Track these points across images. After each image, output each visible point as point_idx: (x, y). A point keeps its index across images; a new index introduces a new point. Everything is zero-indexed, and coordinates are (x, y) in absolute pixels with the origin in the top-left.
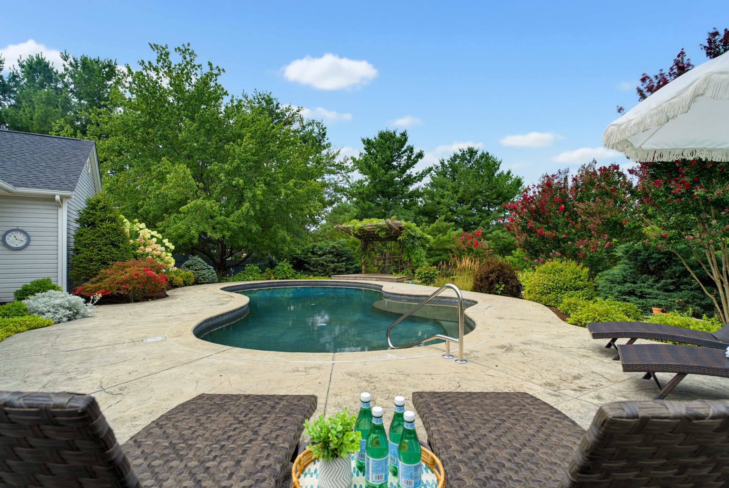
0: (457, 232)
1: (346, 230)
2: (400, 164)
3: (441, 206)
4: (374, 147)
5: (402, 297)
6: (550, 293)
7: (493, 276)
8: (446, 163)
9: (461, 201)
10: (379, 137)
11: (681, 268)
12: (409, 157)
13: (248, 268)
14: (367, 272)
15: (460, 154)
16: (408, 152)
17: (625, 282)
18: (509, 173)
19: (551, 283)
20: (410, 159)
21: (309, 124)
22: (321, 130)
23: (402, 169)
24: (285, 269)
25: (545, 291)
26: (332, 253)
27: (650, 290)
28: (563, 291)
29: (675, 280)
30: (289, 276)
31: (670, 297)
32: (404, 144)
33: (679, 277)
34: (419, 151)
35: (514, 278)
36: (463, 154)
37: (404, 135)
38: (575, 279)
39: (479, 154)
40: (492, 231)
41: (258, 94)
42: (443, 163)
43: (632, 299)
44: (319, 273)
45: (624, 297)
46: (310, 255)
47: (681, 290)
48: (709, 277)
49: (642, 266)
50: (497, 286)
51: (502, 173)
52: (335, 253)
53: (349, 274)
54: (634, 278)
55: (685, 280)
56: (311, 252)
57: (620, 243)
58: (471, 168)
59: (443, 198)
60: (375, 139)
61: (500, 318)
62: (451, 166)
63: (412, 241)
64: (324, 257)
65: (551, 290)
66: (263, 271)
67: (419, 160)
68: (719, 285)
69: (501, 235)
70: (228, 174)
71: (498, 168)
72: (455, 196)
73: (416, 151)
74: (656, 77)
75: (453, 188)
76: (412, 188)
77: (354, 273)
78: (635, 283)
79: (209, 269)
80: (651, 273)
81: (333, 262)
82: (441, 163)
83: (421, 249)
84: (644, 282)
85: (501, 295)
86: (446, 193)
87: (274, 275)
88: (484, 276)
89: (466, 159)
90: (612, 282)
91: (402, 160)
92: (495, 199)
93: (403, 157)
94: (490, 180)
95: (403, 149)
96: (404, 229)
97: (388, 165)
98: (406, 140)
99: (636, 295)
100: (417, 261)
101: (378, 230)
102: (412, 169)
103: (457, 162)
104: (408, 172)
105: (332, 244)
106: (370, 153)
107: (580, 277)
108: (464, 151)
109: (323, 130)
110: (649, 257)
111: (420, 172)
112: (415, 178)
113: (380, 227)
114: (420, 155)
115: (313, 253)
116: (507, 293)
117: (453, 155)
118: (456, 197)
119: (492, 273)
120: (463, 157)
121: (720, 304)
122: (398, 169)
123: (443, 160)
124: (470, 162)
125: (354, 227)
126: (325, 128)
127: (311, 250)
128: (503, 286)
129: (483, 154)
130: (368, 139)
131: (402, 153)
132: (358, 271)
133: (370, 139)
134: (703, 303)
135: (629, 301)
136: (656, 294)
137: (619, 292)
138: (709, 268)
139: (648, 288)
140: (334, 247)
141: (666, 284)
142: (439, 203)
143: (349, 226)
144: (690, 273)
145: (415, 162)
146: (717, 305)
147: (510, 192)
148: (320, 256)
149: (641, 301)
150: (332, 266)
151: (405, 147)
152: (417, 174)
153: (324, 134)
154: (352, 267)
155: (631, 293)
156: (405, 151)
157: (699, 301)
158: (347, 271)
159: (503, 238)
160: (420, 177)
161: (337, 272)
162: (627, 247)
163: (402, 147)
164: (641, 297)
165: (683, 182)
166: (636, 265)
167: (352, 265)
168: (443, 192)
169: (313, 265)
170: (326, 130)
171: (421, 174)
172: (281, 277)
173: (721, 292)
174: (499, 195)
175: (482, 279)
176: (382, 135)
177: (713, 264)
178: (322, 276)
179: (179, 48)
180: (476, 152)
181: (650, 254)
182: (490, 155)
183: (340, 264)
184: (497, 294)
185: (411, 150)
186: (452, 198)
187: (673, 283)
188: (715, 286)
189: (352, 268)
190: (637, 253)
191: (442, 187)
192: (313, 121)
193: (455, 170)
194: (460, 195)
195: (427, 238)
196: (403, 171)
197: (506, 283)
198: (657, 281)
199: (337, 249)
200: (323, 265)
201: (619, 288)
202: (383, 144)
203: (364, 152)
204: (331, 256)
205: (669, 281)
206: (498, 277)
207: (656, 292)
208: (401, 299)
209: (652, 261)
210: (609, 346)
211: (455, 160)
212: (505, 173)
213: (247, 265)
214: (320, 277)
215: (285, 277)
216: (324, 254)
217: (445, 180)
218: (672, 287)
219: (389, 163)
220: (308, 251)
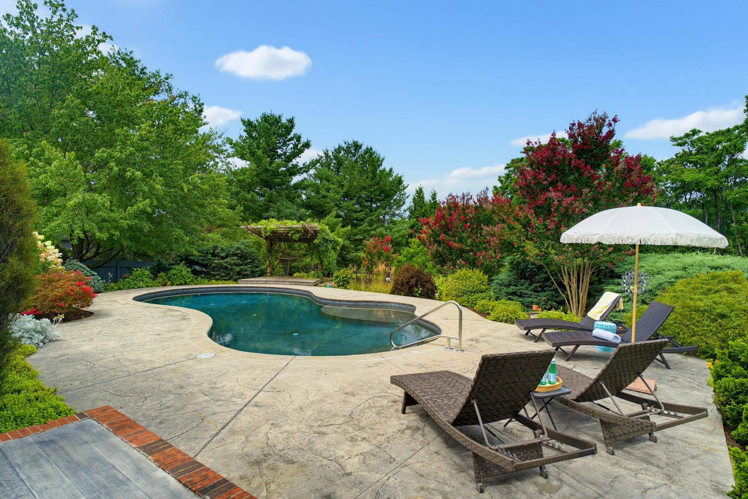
0: (345, 229)
1: (254, 230)
2: (286, 153)
3: (328, 200)
4: (256, 131)
5: (342, 303)
6: (463, 296)
7: (413, 281)
8: (330, 154)
9: (346, 195)
10: (262, 119)
11: (545, 275)
12: (296, 146)
13: (137, 273)
14: (272, 275)
15: (345, 146)
16: (295, 140)
17: (510, 285)
18: (391, 170)
19: (464, 288)
20: (297, 148)
21: (180, 96)
22: (198, 106)
23: (288, 158)
24: (184, 273)
25: (460, 294)
26: (236, 255)
27: (526, 291)
28: (472, 294)
29: (541, 283)
30: (188, 281)
31: (538, 295)
32: (291, 132)
33: (543, 282)
34: (306, 141)
35: (429, 281)
36: (348, 148)
37: (291, 121)
38: (480, 284)
39: (364, 148)
40: (376, 228)
41: (116, 52)
42: (328, 153)
43: (515, 298)
44: (222, 277)
45: (509, 297)
46: (210, 256)
47: (545, 291)
48: (561, 282)
49: (521, 273)
50: (416, 289)
51: (384, 170)
52: (239, 255)
53: (254, 277)
54: (516, 282)
55: (547, 284)
56: (211, 253)
57: (508, 256)
58: (356, 161)
59: (329, 192)
60: (257, 121)
61: (446, 319)
62: (336, 158)
63: (325, 244)
64: (228, 259)
65: (464, 293)
66: (156, 277)
67: (306, 149)
68: (568, 288)
69: (384, 232)
70: (119, 162)
71: (381, 165)
72: (340, 190)
73: (303, 140)
74: (536, 143)
75: (338, 182)
76: (296, 179)
77: (258, 276)
78: (516, 286)
79: (94, 275)
80: (526, 278)
81: (237, 265)
82: (325, 153)
83: (332, 252)
84: (522, 285)
85: (419, 297)
86: (332, 186)
87: (170, 280)
88: (405, 281)
89: (351, 153)
90: (500, 285)
91: (288, 149)
92: (378, 195)
93: (289, 145)
94: (375, 176)
95: (289, 137)
96: (319, 232)
97: (272, 153)
98: (292, 127)
99: (517, 295)
100: (329, 264)
101: (292, 232)
102: (298, 159)
103: (341, 154)
104: (294, 162)
105: (236, 245)
106: (250, 136)
107: (483, 282)
108: (349, 144)
109: (200, 106)
110: (526, 267)
111: (308, 164)
112: (301, 169)
113: (294, 229)
114: (307, 145)
115: (213, 255)
116: (424, 295)
117: (337, 147)
118: (342, 192)
119: (411, 278)
120: (348, 150)
121: (568, 301)
122: (283, 157)
123: (327, 151)
124: (354, 156)
125: (265, 229)
126: (203, 104)
127: (212, 251)
128: (421, 289)
129: (367, 148)
130: (249, 120)
131: (288, 141)
132: (262, 274)
133: (251, 121)
134: (558, 300)
135: (512, 300)
136: (530, 294)
137: (506, 293)
138: (562, 276)
139: (525, 289)
140: (238, 248)
141: (536, 287)
142: (324, 197)
143: (259, 226)
144: (550, 279)
145: (302, 151)
146: (566, 302)
147: (392, 190)
148: (223, 258)
149: (521, 299)
150: (237, 269)
151: (292, 135)
152: (304, 164)
153: (201, 111)
154: (257, 269)
155: (514, 293)
156: (292, 139)
157: (555, 299)
158: (253, 274)
159: (386, 235)
160: (306, 168)
161: (241, 275)
162: (511, 259)
163: (289, 134)
164: (520, 296)
165: (554, 221)
166: (517, 272)
167: (257, 267)
168: (328, 186)
169: (213, 269)
170: (204, 106)
171: (309, 165)
172: (179, 283)
173: (569, 293)
174: (382, 192)
175: (403, 284)
176: (266, 119)
177: (565, 273)
178: (225, 280)
179: (50, 2)
180: (360, 147)
181: (527, 265)
182: (373, 150)
183: (246, 267)
184: (416, 296)
185: (299, 138)
186: (338, 193)
187: (540, 286)
188: (566, 288)
189: (257, 271)
190: (519, 263)
191: (328, 181)
192: (186, 93)
193: (340, 164)
194: (345, 189)
195: (337, 241)
196: (289, 159)
197: (423, 286)
198: (530, 285)
199: (241, 251)
200: (226, 268)
201: (505, 290)
202: (269, 130)
203: (245, 135)
204: (236, 258)
205: (538, 284)
206: (416, 282)
207: (530, 292)
208: (340, 305)
209: (528, 270)
210: (527, 334)
211: (340, 152)
212: (387, 170)
213: (135, 269)
214: (224, 281)
215: (184, 282)
216: (227, 257)
217: (330, 173)
218: (539, 289)
219: (274, 150)
220: (207, 253)
